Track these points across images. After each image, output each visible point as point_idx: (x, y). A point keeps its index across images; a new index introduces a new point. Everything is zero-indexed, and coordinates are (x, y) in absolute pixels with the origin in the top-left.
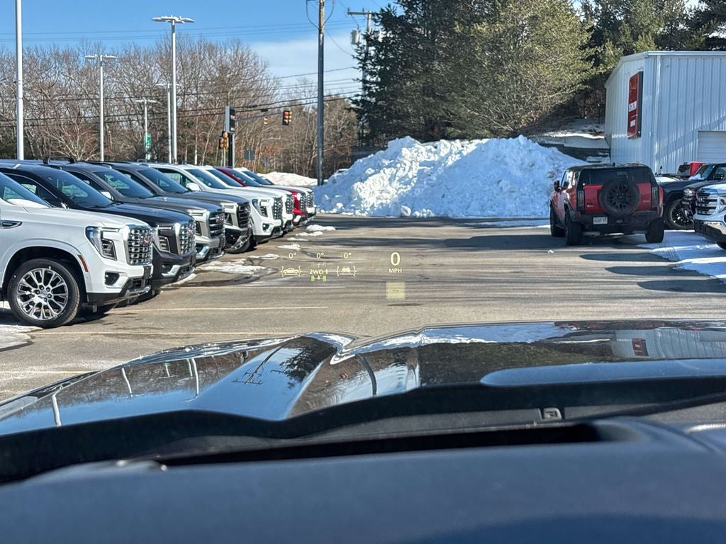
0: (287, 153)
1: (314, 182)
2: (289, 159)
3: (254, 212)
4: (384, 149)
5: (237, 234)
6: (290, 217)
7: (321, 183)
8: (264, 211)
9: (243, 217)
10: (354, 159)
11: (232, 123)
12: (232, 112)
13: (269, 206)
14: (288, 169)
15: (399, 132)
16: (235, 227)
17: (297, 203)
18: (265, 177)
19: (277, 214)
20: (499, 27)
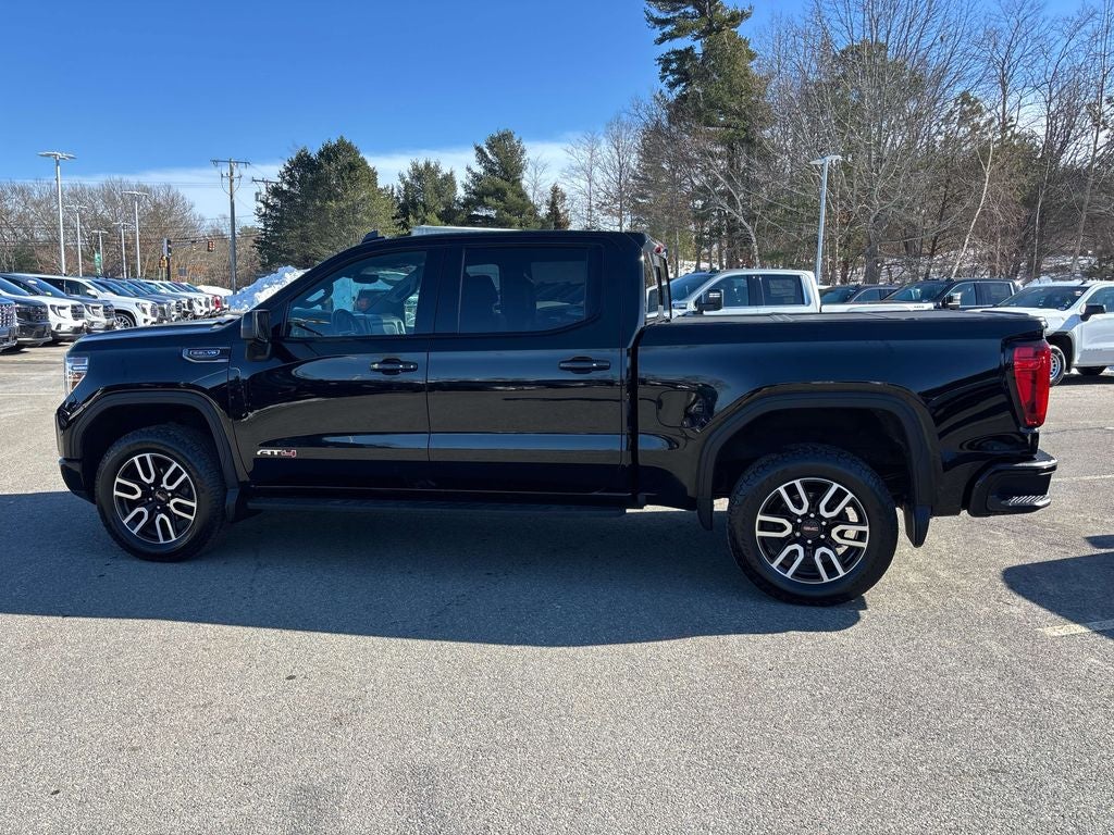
0: (211, 271)
1: (230, 293)
2: (214, 275)
3: (195, 304)
4: (276, 272)
5: (188, 313)
6: (214, 308)
7: (235, 293)
8: (200, 304)
9: (190, 305)
10: (257, 278)
11: (169, 250)
12: (169, 242)
13: (203, 301)
14: (213, 283)
15: (286, 262)
16: (187, 310)
17: (217, 302)
18: (198, 288)
19: (207, 305)
20: (343, 205)
